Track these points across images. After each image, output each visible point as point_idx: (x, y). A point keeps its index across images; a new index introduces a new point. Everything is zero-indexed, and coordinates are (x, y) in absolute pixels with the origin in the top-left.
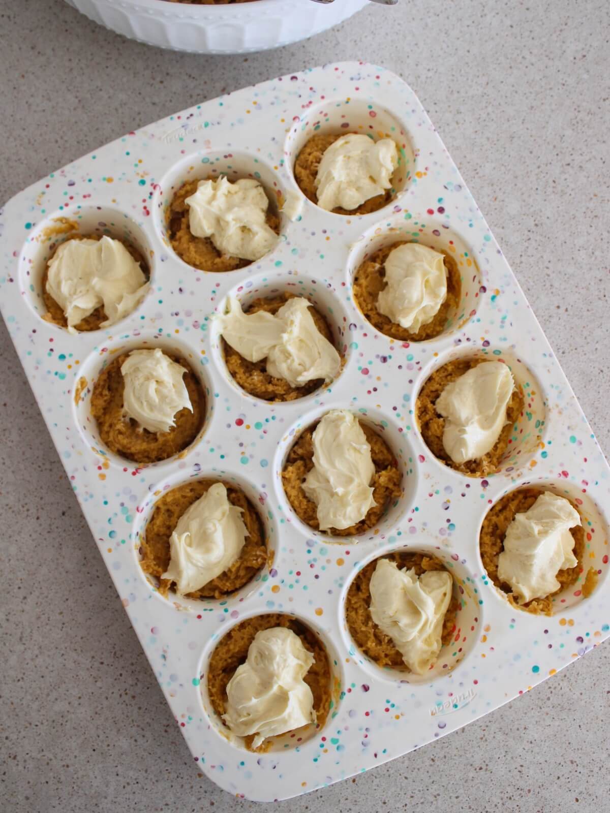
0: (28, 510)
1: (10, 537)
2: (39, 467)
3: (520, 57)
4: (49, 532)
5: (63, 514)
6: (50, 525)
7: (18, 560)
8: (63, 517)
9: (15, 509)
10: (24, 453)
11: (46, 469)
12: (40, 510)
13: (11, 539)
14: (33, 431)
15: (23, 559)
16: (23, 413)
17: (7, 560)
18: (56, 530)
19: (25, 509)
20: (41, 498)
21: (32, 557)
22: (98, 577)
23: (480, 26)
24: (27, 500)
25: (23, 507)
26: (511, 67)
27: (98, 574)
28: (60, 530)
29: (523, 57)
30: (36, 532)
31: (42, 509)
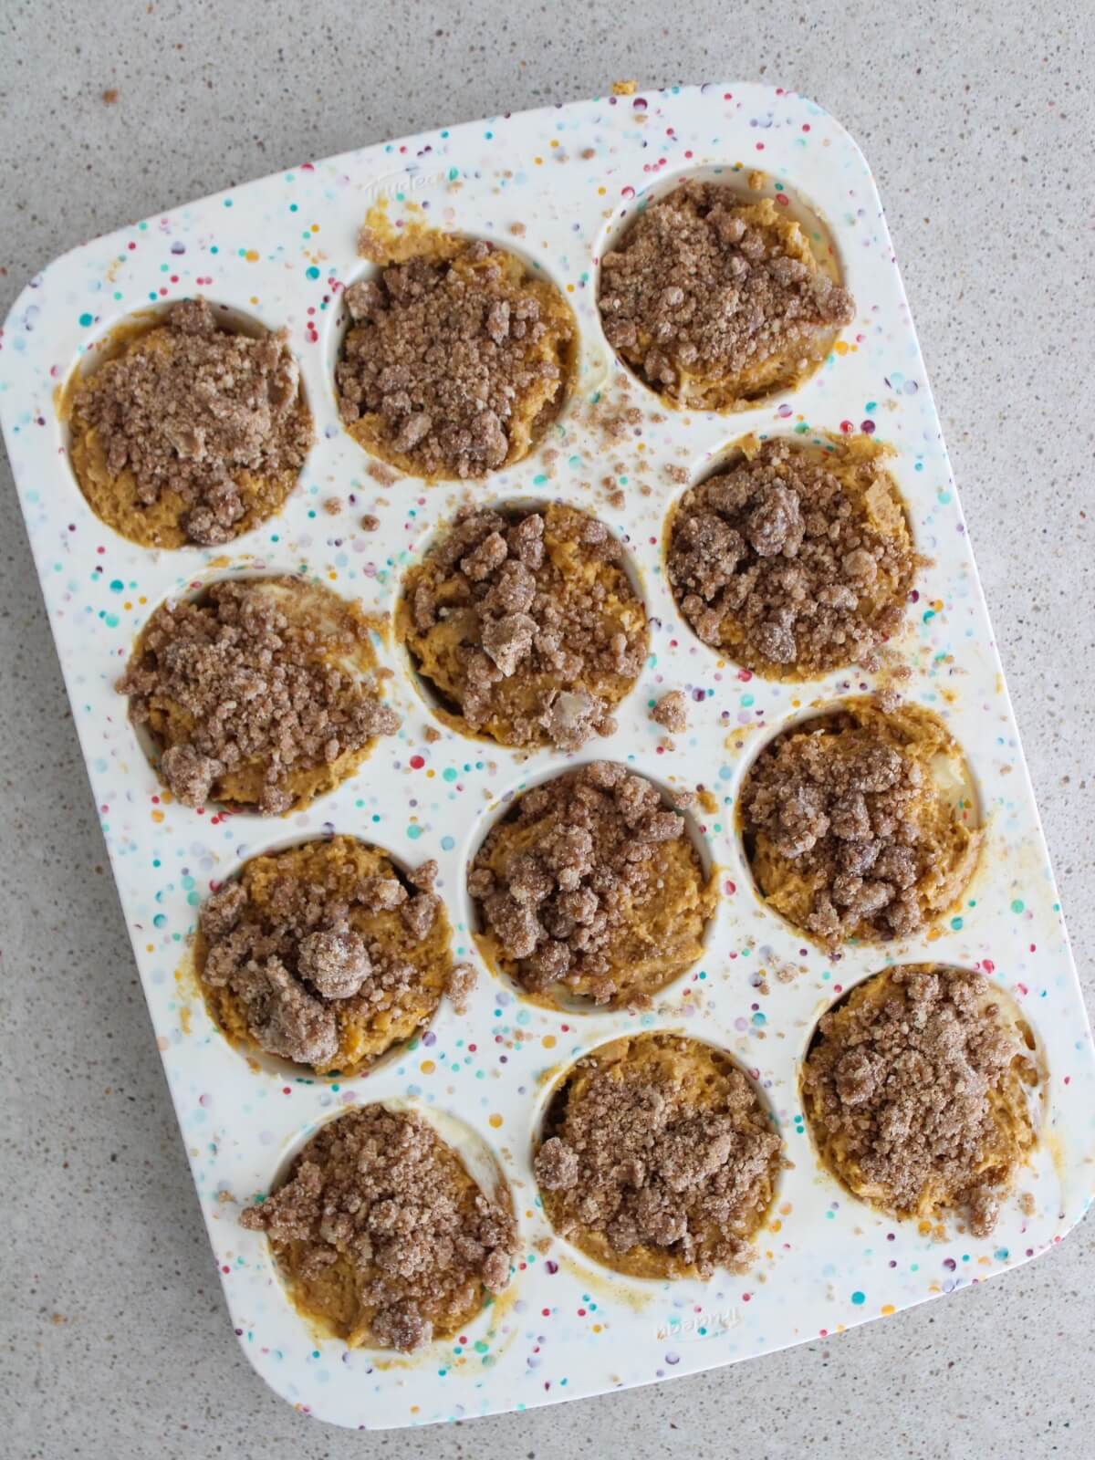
0: (47, 1151)
1: (15, 1199)
2: (67, 1071)
3: (1037, 232)
4: (87, 1191)
5: (114, 1158)
6: (89, 1179)
7: (29, 1241)
8: (114, 1164)
9: (24, 1148)
10: (37, 1046)
11: (80, 1076)
12: (70, 1151)
13: (17, 1203)
14: (54, 1004)
15: (39, 1240)
16: (34, 969)
17: (9, 1241)
18: (100, 1187)
19: (42, 1148)
20: (72, 1129)
21: (55, 1237)
22: (178, 1273)
23: (956, 160)
24: (44, 1133)
25: (38, 1144)
26: (1015, 257)
27: (179, 1268)
28: (107, 1187)
29: (1043, 232)
30: (63, 1190)
31: (74, 1148)
